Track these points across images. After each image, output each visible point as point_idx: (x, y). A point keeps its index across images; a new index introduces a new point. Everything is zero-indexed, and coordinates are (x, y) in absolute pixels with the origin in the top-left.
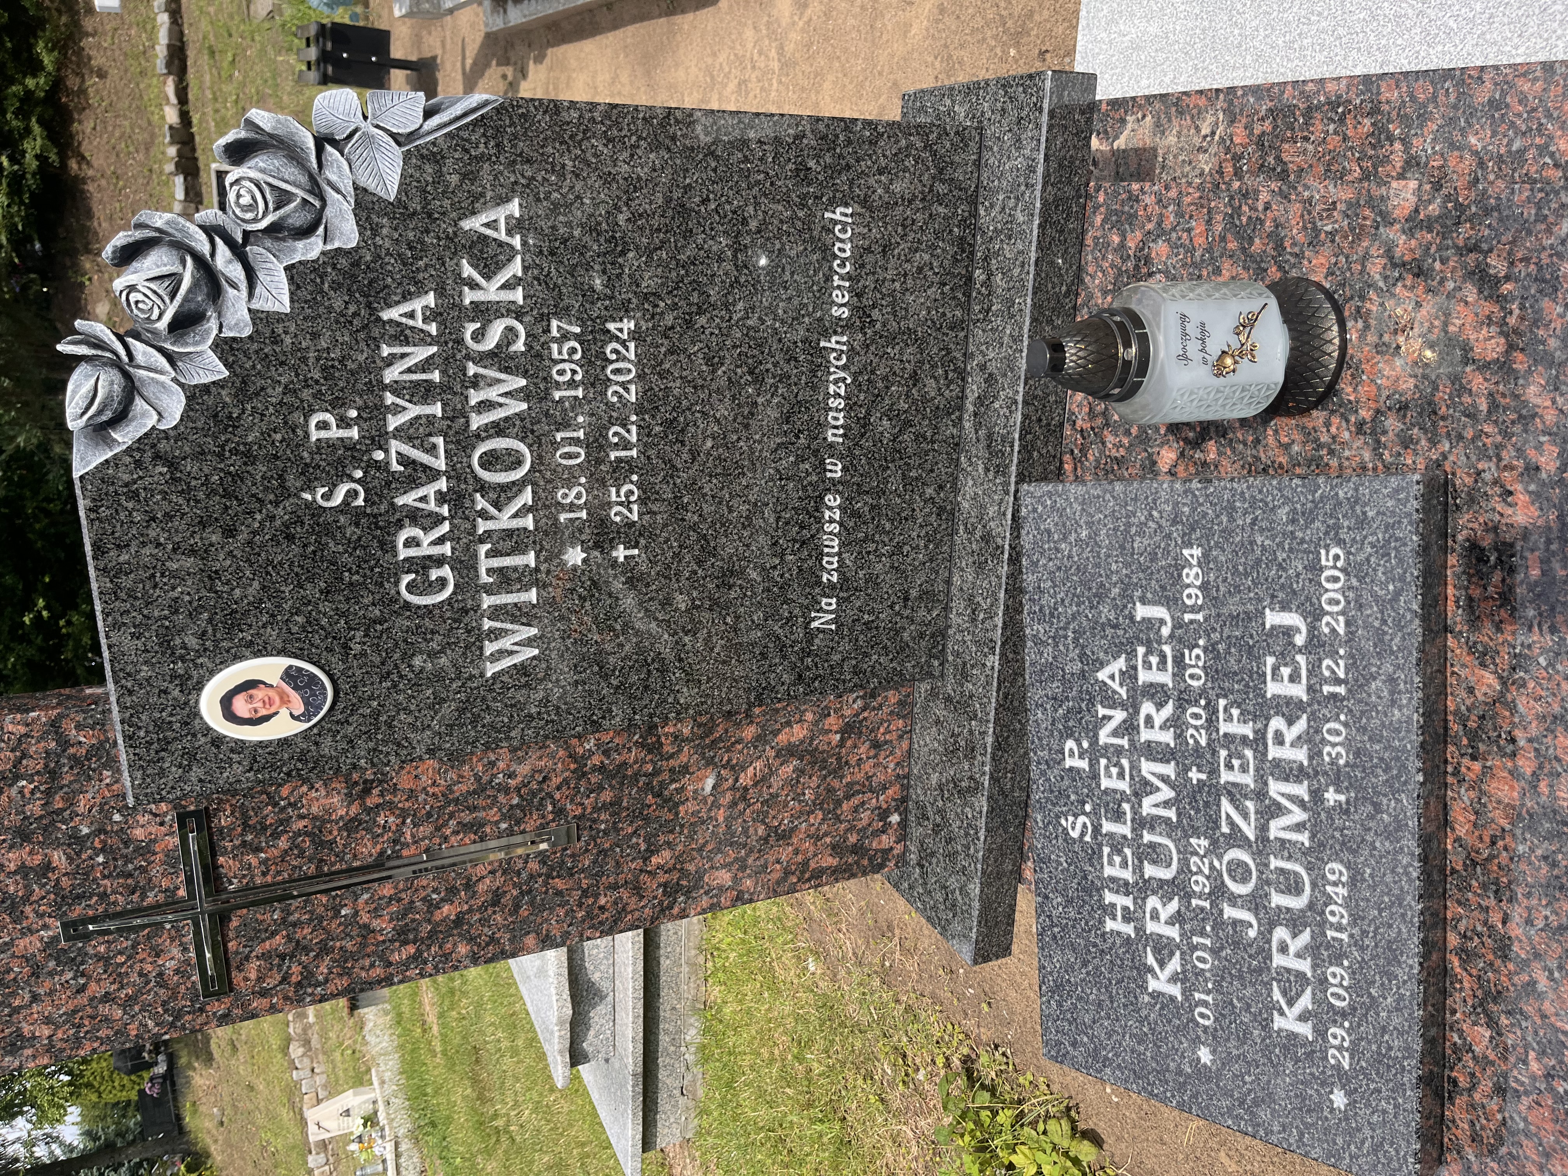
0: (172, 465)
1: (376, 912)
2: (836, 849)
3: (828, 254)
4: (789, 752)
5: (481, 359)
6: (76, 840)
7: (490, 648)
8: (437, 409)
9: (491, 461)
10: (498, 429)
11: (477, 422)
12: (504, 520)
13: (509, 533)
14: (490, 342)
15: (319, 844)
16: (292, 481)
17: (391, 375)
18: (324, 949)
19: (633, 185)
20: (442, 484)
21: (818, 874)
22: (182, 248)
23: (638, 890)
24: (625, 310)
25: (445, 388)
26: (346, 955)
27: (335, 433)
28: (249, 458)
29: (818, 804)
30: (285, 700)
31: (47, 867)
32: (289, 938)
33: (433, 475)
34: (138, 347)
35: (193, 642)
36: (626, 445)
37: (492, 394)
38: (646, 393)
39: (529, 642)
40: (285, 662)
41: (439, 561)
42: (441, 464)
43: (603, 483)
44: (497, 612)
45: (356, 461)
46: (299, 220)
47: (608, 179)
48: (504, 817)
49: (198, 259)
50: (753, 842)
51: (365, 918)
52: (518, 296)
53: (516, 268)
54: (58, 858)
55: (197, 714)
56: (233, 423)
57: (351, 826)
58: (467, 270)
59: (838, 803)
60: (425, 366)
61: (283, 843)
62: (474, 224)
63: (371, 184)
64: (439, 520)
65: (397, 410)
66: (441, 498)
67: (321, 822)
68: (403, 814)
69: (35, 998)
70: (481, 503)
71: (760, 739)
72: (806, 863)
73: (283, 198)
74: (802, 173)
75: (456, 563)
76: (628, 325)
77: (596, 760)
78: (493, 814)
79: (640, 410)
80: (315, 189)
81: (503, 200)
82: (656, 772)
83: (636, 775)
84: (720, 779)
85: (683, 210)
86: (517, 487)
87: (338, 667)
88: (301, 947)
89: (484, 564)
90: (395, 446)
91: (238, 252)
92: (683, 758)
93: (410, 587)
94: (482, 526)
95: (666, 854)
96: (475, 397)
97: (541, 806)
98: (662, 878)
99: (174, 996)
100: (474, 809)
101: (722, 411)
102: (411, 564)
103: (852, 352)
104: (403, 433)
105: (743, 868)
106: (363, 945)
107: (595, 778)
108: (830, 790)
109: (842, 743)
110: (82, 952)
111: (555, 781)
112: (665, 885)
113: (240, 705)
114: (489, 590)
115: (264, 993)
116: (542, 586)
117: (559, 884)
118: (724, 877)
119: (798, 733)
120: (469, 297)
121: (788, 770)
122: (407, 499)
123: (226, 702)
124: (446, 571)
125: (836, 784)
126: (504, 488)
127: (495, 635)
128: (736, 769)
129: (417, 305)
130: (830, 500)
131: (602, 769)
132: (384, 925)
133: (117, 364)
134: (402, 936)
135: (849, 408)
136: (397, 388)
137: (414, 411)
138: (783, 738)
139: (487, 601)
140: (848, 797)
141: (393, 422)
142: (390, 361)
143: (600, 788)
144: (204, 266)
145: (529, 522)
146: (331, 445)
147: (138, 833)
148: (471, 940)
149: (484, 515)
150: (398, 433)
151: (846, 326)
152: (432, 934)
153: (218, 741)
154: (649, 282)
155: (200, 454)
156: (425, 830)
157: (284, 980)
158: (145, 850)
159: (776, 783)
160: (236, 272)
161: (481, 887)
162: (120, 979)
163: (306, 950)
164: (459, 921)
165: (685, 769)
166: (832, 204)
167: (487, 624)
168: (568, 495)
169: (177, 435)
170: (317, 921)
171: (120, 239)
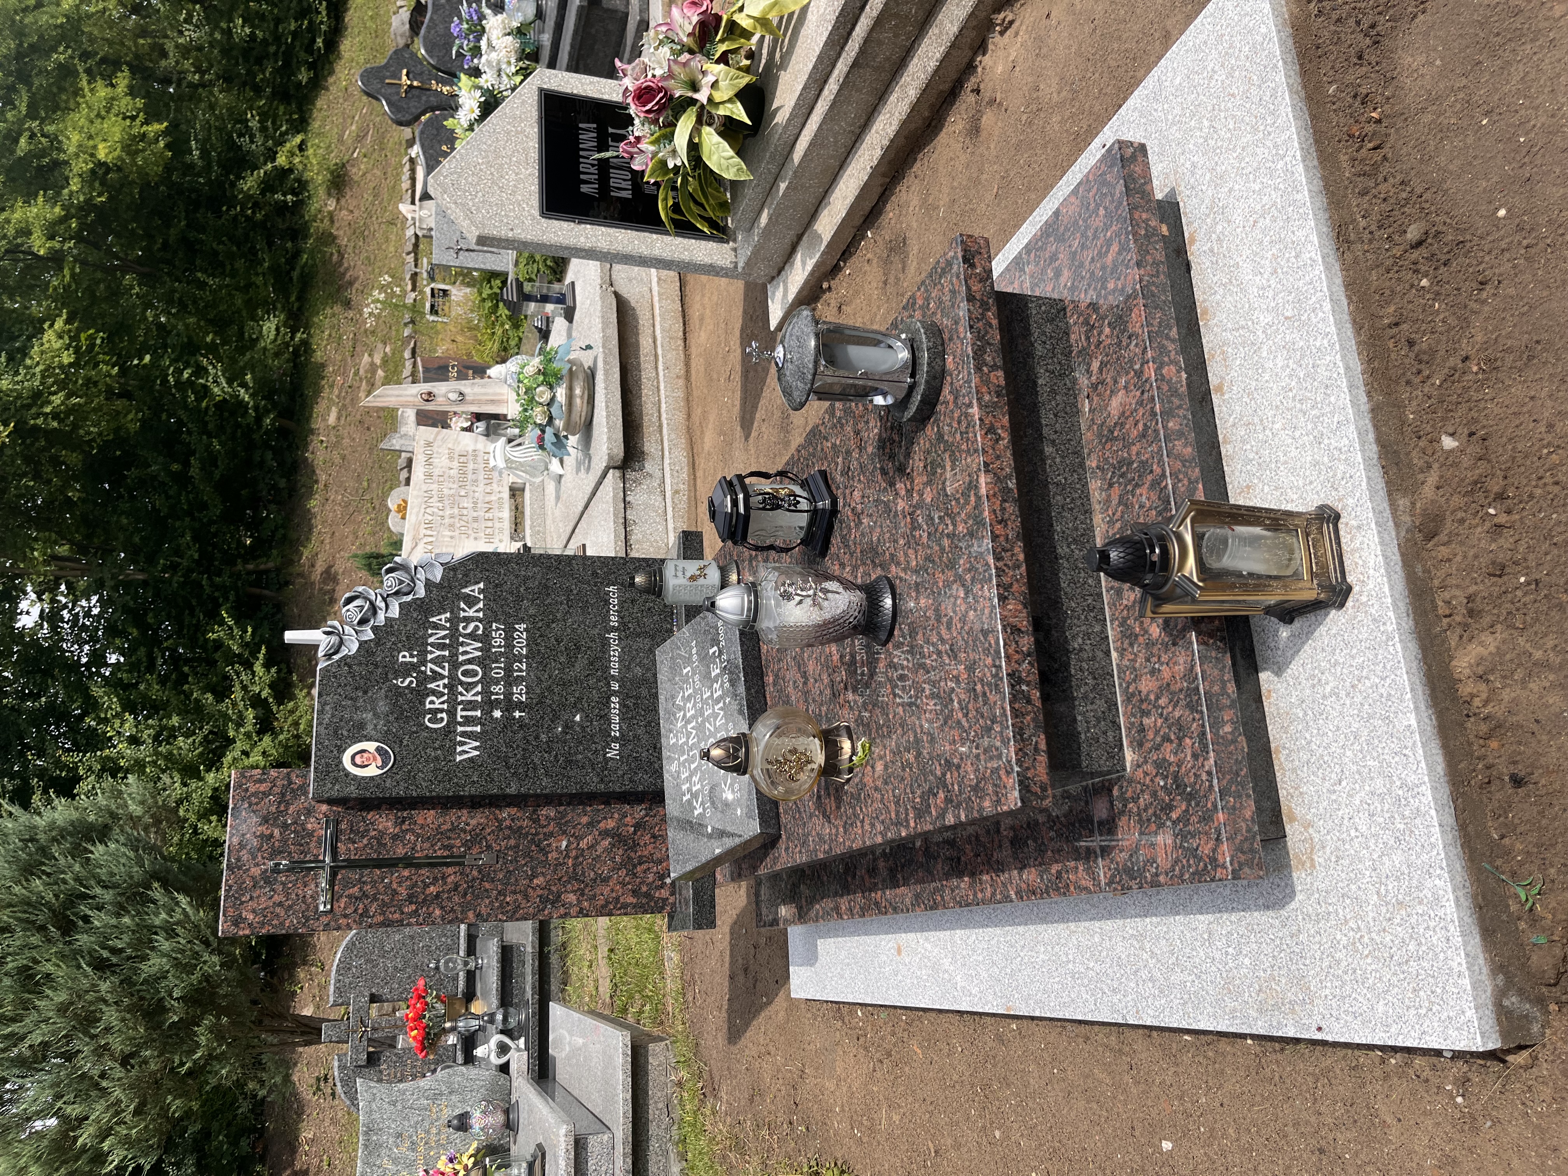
0: (350, 667)
1: (400, 884)
2: (635, 893)
3: (607, 603)
4: (605, 833)
5: (464, 636)
6: (285, 826)
7: (459, 749)
8: (447, 653)
9: (466, 673)
10: (469, 662)
11: (461, 658)
12: (469, 697)
13: (471, 702)
14: (469, 630)
15: (380, 843)
16: (390, 676)
17: (431, 640)
18: (375, 899)
19: (526, 578)
20: (446, 681)
21: (625, 906)
22: (366, 599)
23: (526, 897)
24: (522, 621)
25: (450, 645)
26: (384, 904)
27: (408, 659)
28: (376, 666)
29: (623, 865)
30: (375, 759)
31: (271, 836)
32: (361, 889)
33: (442, 677)
34: (346, 628)
35: (345, 733)
36: (521, 671)
37: (468, 649)
38: (530, 651)
39: (475, 748)
40: (377, 744)
41: (442, 711)
42: (446, 673)
43: (511, 685)
44: (464, 734)
45: (415, 670)
46: (405, 590)
47: (517, 576)
48: (463, 845)
49: (371, 603)
50: (587, 880)
51: (395, 886)
52: (481, 615)
53: (481, 605)
54: (276, 832)
55: (341, 762)
56: (373, 654)
57: (395, 837)
58: (462, 605)
59: (635, 866)
60: (443, 638)
61: (365, 841)
62: (466, 590)
63: (431, 578)
64: (443, 694)
65: (432, 652)
66: (445, 686)
67: (382, 833)
68: (418, 836)
69: (251, 898)
70: (460, 689)
71: (590, 824)
72: (617, 899)
73: (401, 582)
74: (595, 574)
75: (448, 712)
76: (523, 626)
77: (508, 823)
78: (458, 842)
79: (527, 657)
80: (413, 581)
81: (478, 583)
82: (537, 834)
83: (527, 833)
84: (569, 842)
85: (546, 587)
86: (475, 684)
87: (397, 750)
88: (365, 895)
89: (460, 713)
90: (430, 665)
91: (384, 599)
92: (551, 828)
93: (430, 720)
94: (460, 698)
95: (541, 879)
96: (461, 649)
97: (480, 843)
98: (539, 892)
99: (307, 910)
100: (449, 838)
101: (562, 660)
102: (430, 711)
103: (620, 639)
104: (433, 661)
105: (582, 895)
106: (392, 900)
107: (507, 832)
108: (629, 858)
109: (635, 833)
110: (275, 879)
111: (488, 830)
112: (541, 896)
113: (358, 760)
114: (461, 724)
115: (345, 916)
116: (483, 725)
117: (487, 885)
118: (572, 898)
119: (611, 824)
120: (462, 614)
121: (606, 843)
122: (432, 686)
123: (353, 757)
124: (444, 715)
125: (632, 855)
126: (469, 684)
127: (463, 744)
128: (579, 838)
129: (443, 617)
130: (613, 699)
131: (510, 828)
132: (403, 892)
133: (338, 635)
134: (411, 898)
135: (620, 662)
136: (432, 645)
137: (438, 653)
138: (602, 825)
139: (460, 729)
140: (640, 864)
141: (430, 657)
142: (431, 635)
143: (509, 838)
144: (372, 604)
145: (479, 698)
146: (406, 663)
147: (309, 826)
148: (442, 908)
149: (461, 694)
150: (432, 661)
151: (616, 629)
152: (424, 900)
153: (347, 774)
154: (532, 611)
155: (360, 664)
156: (426, 845)
157: (355, 911)
158: (311, 834)
159: (600, 849)
160: (383, 605)
161: (449, 880)
162: (287, 895)
163: (367, 897)
164: (437, 896)
165: (551, 834)
166: (608, 585)
167: (459, 738)
168: (496, 689)
169: (354, 657)
170: (374, 883)
171: (347, 595)
